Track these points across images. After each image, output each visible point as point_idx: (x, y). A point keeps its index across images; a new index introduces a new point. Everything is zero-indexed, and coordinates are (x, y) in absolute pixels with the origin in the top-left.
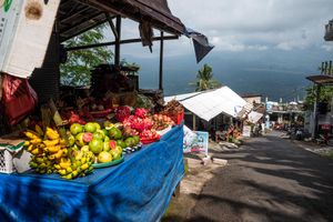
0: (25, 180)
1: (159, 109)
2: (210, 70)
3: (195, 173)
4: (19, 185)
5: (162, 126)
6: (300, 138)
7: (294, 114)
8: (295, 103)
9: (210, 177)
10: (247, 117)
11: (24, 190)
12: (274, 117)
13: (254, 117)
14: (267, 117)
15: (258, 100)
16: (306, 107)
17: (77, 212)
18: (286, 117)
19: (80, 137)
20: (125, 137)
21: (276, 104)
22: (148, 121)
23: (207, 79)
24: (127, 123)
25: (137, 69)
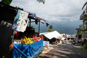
0: (21, 45)
1: (38, 36)
2: (52, 26)
3: (46, 50)
4: (20, 46)
5: (39, 39)
6: (74, 44)
7: (74, 38)
8: (74, 35)
9: (49, 51)
10: (61, 39)
11: (21, 46)
12: (69, 39)
13: (63, 39)
14: (67, 39)
15: (64, 34)
16: (77, 36)
17: (28, 49)
18: (72, 39)
19: (27, 40)
20: (33, 40)
21: (69, 35)
22: (37, 38)
23: (51, 29)
24: (33, 38)
25: (34, 29)
